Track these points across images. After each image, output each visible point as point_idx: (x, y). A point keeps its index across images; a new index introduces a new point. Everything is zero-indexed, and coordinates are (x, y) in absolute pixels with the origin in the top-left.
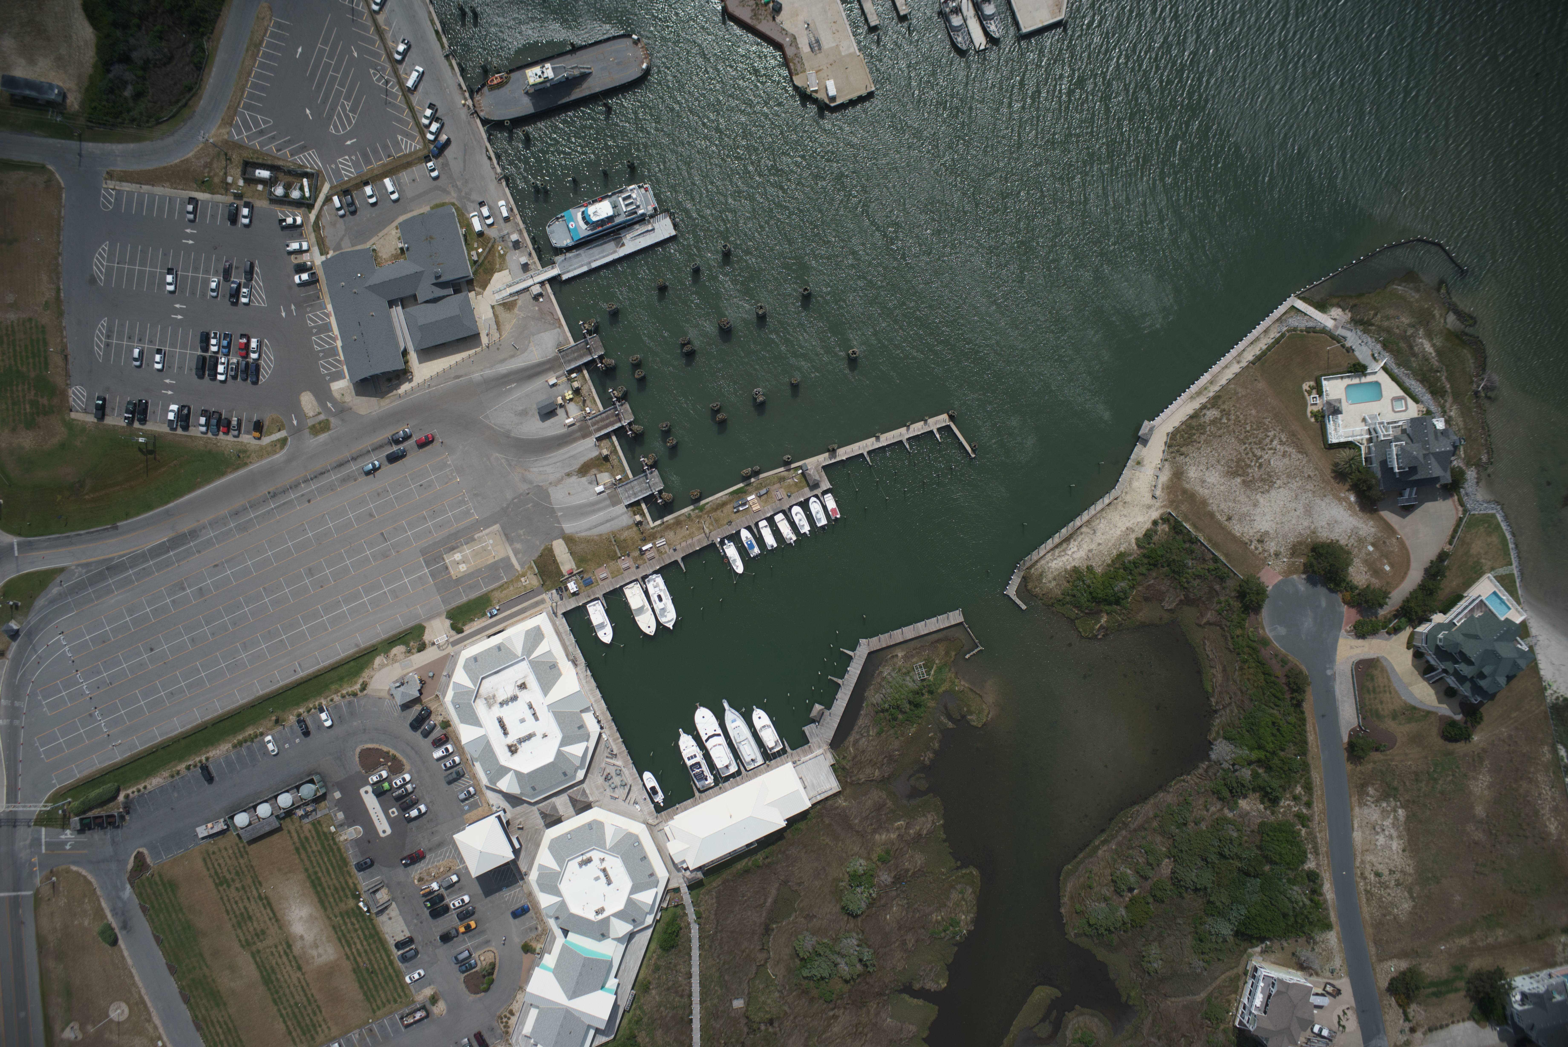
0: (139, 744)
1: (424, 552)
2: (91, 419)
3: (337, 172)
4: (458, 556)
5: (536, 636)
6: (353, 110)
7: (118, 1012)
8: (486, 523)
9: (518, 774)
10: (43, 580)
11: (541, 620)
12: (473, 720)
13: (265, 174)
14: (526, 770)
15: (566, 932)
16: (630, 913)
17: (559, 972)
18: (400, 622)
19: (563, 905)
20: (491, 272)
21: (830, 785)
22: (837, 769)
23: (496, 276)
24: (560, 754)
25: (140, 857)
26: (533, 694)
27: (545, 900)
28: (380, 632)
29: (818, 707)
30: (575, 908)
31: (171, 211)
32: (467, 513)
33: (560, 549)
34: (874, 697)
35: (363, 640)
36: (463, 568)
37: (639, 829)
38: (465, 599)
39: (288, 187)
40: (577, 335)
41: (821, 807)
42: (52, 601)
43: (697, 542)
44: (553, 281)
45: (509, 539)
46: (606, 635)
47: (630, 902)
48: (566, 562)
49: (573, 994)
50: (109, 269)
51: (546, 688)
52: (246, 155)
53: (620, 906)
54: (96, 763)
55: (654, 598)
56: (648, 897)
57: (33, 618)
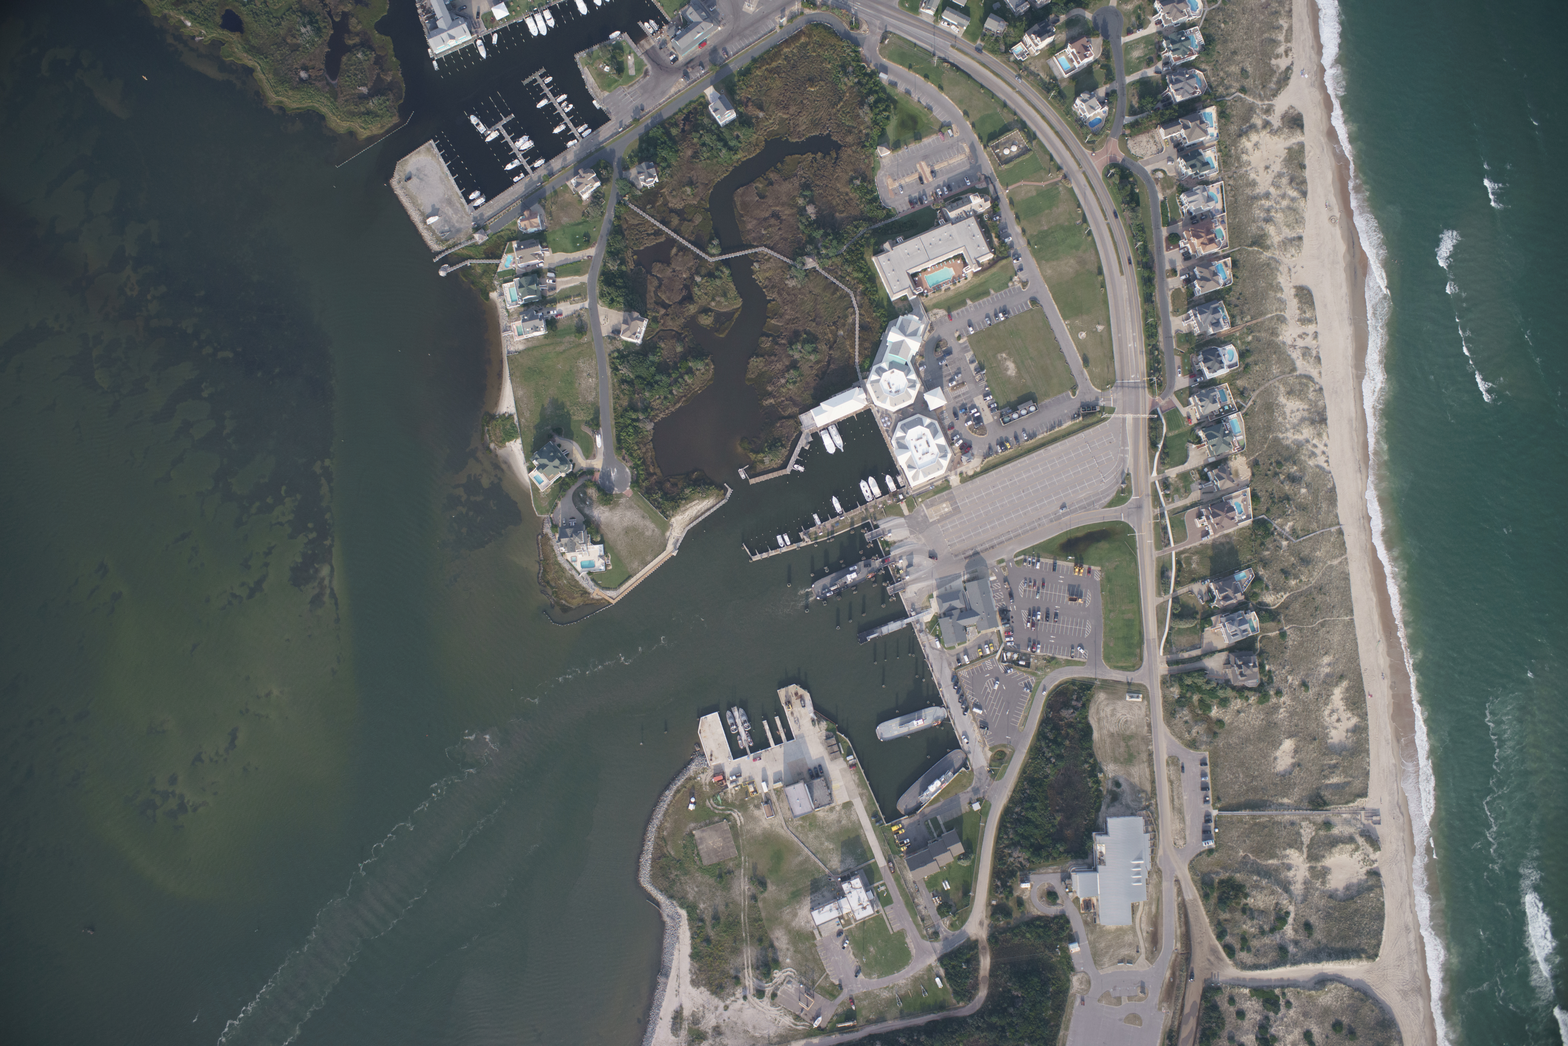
0: (1074, 438)
1: (960, 512)
2: (1093, 568)
3: (993, 663)
4: (946, 510)
5: (915, 478)
6: (986, 688)
7: (1083, 335)
8: (934, 523)
9: (922, 425)
10: (1111, 504)
11: (913, 484)
12: (939, 446)
13: (1021, 663)
14: (919, 427)
15: (906, 364)
16: (880, 371)
17: (909, 349)
18: (970, 485)
19: (907, 375)
20: (932, 621)
21: (803, 417)
22: (800, 423)
23: (929, 620)
24: (905, 432)
25: (1074, 394)
26: (917, 456)
27: (913, 376)
28: (978, 481)
29: (807, 448)
30: (902, 374)
31: (1060, 649)
32: (942, 527)
33: (906, 512)
34: (784, 452)
35: (986, 477)
36: (944, 505)
37: (877, 403)
38: (944, 493)
39: (1012, 657)
40: (897, 595)
41: (806, 409)
42: (1108, 495)
43: (852, 513)
44: (907, 617)
45: (925, 516)
46: (888, 478)
47: (880, 375)
48: (903, 506)
49: (902, 341)
50: (1085, 627)
51: (911, 458)
52: (1029, 670)
53: (884, 374)
54: (1090, 431)
55: (869, 491)
56: (873, 377)
57: (1116, 488)
